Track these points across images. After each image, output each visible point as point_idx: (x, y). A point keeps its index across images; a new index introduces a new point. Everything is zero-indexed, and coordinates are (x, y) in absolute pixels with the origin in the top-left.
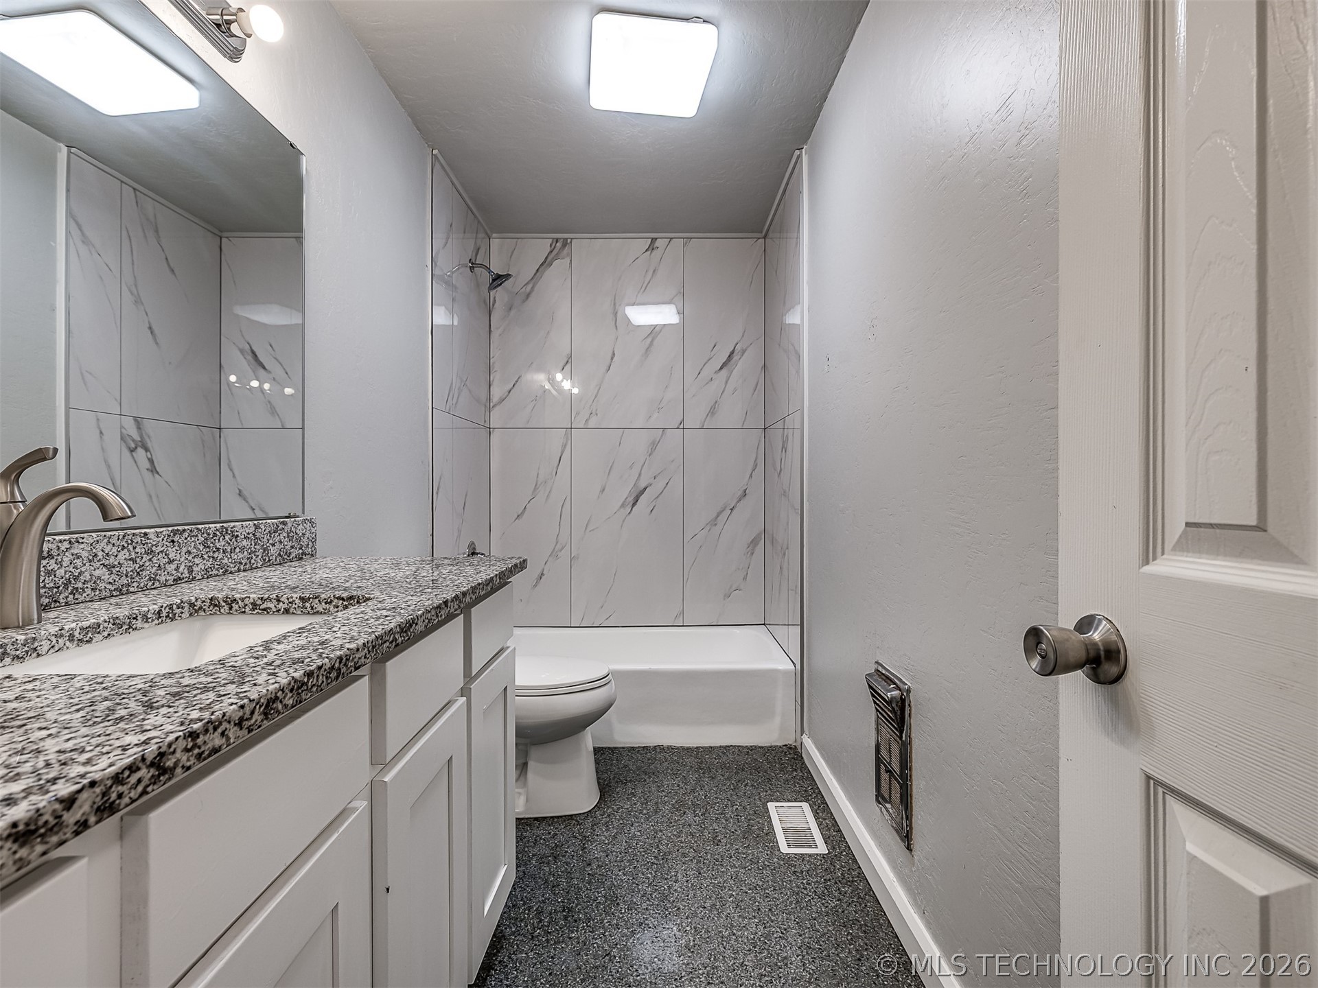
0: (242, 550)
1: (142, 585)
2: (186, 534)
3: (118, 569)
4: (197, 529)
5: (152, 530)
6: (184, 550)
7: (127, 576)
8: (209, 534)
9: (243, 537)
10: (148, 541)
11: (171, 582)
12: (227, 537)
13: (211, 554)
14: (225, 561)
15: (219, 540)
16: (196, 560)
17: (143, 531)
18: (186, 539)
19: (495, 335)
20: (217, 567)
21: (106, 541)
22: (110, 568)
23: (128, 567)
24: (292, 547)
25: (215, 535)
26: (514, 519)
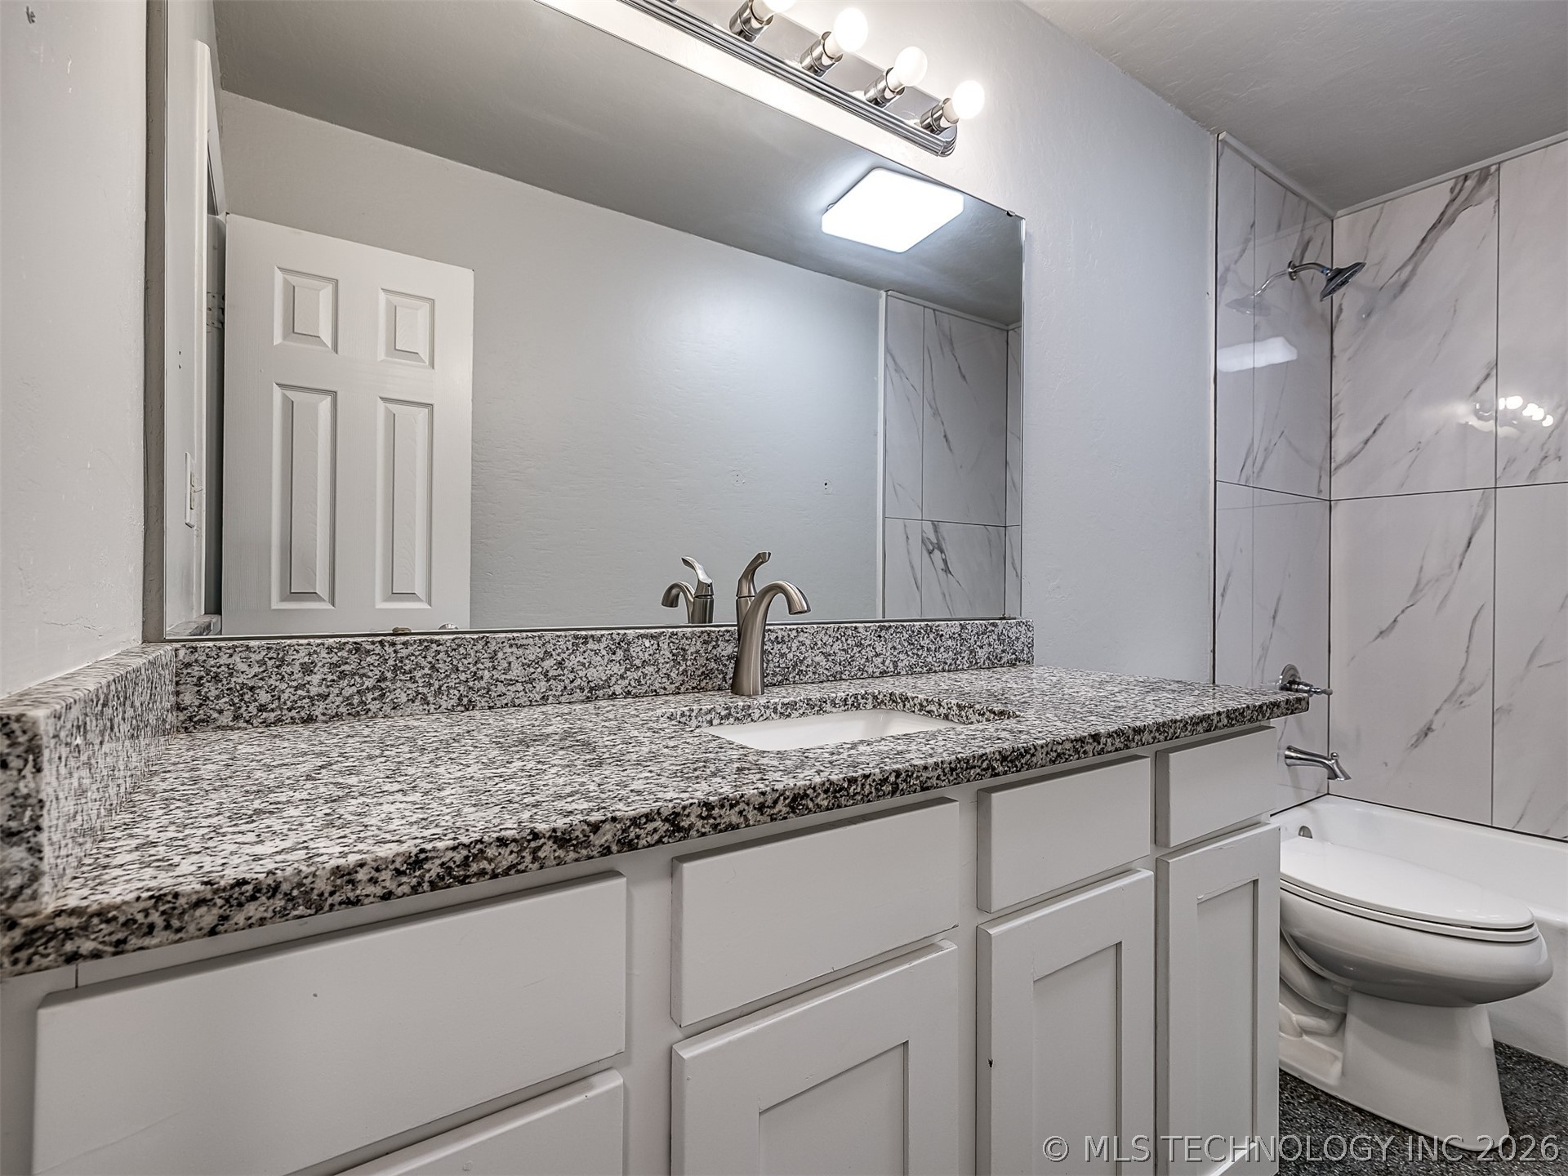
0: (947, 649)
1: (852, 674)
2: (892, 631)
3: (833, 657)
4: (902, 626)
5: (862, 625)
6: (890, 645)
7: (840, 665)
8: (913, 632)
9: (948, 636)
10: (858, 635)
11: (877, 674)
12: (932, 636)
13: (915, 651)
14: (929, 659)
15: (923, 638)
16: (900, 655)
17: (854, 625)
18: (892, 635)
19: (1341, 360)
20: (921, 664)
21: (824, 632)
22: (826, 655)
23: (839, 657)
24: (1003, 651)
25: (919, 633)
26: (1374, 637)
